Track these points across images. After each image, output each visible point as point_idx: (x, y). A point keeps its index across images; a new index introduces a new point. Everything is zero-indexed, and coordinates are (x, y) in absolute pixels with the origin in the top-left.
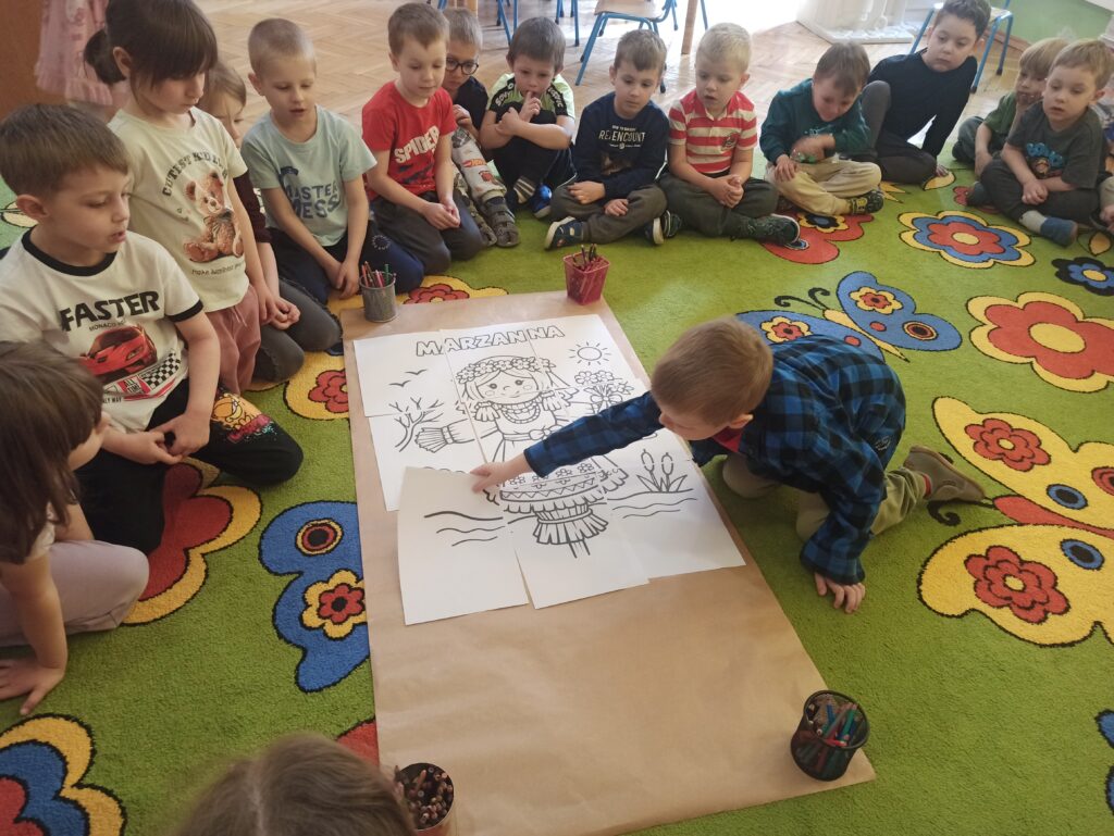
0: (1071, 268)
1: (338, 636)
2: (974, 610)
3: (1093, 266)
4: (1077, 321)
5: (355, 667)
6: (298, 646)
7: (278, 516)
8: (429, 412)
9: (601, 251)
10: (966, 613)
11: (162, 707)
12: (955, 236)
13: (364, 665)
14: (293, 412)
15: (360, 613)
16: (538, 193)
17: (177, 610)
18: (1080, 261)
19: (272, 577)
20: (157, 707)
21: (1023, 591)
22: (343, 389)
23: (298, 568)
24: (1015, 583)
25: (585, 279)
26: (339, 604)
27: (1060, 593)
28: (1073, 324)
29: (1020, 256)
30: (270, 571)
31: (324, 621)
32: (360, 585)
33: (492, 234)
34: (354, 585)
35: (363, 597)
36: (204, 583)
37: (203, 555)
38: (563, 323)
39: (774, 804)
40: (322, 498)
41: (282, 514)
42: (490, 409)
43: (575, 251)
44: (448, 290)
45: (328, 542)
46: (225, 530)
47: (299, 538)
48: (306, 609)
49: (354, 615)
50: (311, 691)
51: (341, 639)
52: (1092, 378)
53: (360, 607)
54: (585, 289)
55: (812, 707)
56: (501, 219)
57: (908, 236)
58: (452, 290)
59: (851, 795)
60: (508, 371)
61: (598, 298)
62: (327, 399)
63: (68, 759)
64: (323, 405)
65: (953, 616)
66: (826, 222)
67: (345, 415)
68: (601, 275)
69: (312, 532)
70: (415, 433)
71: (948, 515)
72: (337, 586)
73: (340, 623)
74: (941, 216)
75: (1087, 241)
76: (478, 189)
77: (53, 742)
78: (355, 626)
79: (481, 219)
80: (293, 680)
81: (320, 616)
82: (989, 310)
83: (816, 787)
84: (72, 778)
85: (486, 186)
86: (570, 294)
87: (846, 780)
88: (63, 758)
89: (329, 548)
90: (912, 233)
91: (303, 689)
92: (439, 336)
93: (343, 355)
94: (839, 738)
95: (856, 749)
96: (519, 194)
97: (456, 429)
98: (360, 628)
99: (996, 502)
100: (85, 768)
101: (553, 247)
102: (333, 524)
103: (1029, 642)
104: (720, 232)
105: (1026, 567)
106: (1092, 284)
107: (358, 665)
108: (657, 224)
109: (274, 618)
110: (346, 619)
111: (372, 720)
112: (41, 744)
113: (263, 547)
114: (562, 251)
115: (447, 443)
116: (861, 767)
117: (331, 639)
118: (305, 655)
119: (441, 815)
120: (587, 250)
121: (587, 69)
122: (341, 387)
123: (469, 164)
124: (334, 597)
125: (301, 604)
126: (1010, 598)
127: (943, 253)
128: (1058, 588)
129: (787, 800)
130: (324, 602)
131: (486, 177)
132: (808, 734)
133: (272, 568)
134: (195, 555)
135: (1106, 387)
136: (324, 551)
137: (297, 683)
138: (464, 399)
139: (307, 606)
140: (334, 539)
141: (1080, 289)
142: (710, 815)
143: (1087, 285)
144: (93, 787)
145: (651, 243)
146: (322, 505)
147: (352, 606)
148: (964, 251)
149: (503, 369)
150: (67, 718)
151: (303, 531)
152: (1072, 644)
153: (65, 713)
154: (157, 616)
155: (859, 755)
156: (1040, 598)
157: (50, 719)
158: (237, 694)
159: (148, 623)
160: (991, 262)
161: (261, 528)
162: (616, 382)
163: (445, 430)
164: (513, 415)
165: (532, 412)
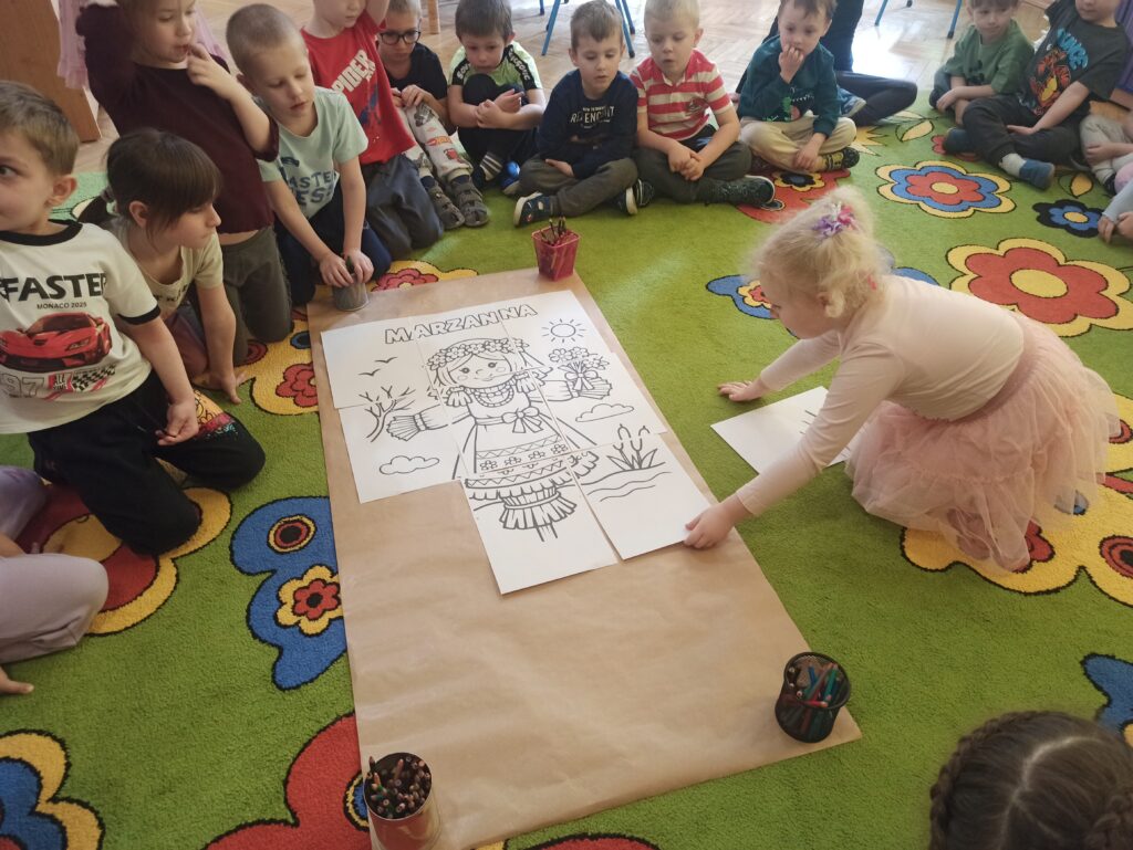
0: (1052, 211)
1: (314, 632)
2: (958, 563)
3: (1076, 209)
4: (1059, 265)
5: (332, 663)
6: (273, 646)
7: (249, 516)
8: (401, 400)
9: (571, 225)
10: (950, 567)
11: (137, 716)
12: (933, 187)
13: (341, 660)
14: (260, 408)
15: (336, 607)
16: (505, 170)
17: (149, 617)
18: (1061, 204)
19: (245, 578)
20: (132, 716)
22: (312, 382)
23: (270, 567)
25: (555, 254)
26: (314, 600)
27: (1044, 540)
28: (1054, 268)
29: (1000, 202)
30: (242, 572)
31: (299, 618)
32: (335, 579)
33: (459, 215)
34: (329, 580)
35: (338, 592)
36: (175, 588)
38: (535, 301)
39: (760, 769)
40: (293, 494)
41: (252, 513)
42: (463, 395)
43: (544, 227)
44: (416, 274)
45: (301, 539)
47: (272, 536)
48: (280, 607)
49: (330, 610)
50: (289, 689)
51: (317, 635)
52: (1075, 322)
53: (335, 602)
54: (556, 264)
55: (792, 670)
56: (468, 197)
57: (885, 190)
58: (420, 274)
59: (836, 755)
60: (481, 354)
61: (570, 273)
62: (294, 394)
63: (42, 774)
64: (291, 400)
65: (937, 570)
66: (802, 181)
67: (315, 409)
68: (572, 250)
69: (284, 530)
70: (387, 422)
72: (312, 582)
73: (315, 619)
74: (919, 167)
75: (1068, 182)
76: (443, 168)
77: (26, 758)
78: (331, 621)
79: (447, 200)
80: (270, 679)
81: (294, 613)
82: (968, 260)
83: (802, 750)
84: (47, 793)
85: (451, 165)
86: (541, 271)
87: (832, 741)
88: (37, 774)
89: (302, 544)
90: (890, 186)
91: (280, 687)
92: (408, 322)
93: (310, 347)
94: (821, 699)
95: (839, 708)
96: (486, 171)
97: (428, 416)
98: (337, 623)
100: (59, 782)
101: (523, 223)
102: (305, 520)
103: (1014, 591)
104: (694, 197)
106: (1075, 226)
107: (336, 660)
108: (630, 194)
109: (248, 619)
110: (321, 616)
111: (351, 714)
112: (13, 761)
113: (234, 548)
114: (533, 226)
115: (419, 430)
116: (846, 727)
117: (307, 635)
118: (281, 653)
119: (418, 804)
120: (556, 224)
121: (552, 38)
122: (309, 381)
123: (434, 142)
124: (308, 593)
125: (275, 602)
127: (921, 204)
128: (1042, 535)
129: (772, 765)
130: (298, 599)
131: (451, 155)
132: (790, 697)
133: (245, 568)
134: (166, 560)
135: (1089, 330)
136: (297, 548)
137: (274, 681)
138: (436, 386)
139: (282, 604)
140: (307, 535)
141: (1061, 232)
142: (696, 784)
143: (1068, 228)
144: (69, 800)
145: (624, 213)
146: (293, 501)
147: (327, 601)
148: (943, 201)
149: (475, 352)
150: (40, 733)
151: (275, 529)
152: (1057, 590)
153: (37, 728)
154: (129, 625)
155: (844, 713)
157: (23, 735)
158: (213, 697)
159: (120, 632)
160: (971, 210)
161: (232, 529)
162: (591, 358)
163: (417, 417)
164: (485, 399)
165: (506, 395)
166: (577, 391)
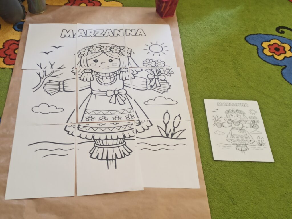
8: (57, 71)
60: (107, 53)
62: (5, 56)
64: (2, 59)
67: (12, 67)
70: (45, 83)
93: (22, 31)
97: (67, 83)
115: (60, 91)
122: (15, 50)
138: (77, 67)
162: (165, 68)
163: (61, 83)
164: (101, 80)
165: (112, 79)
166: (151, 86)
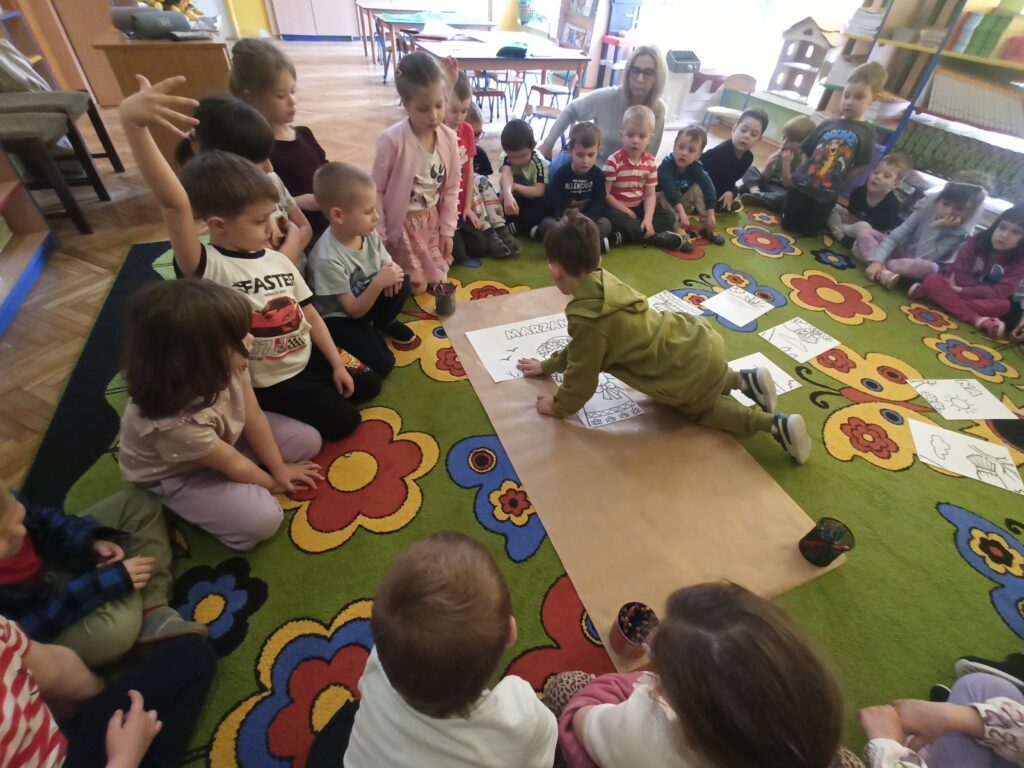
0: (821, 255)
1: (521, 524)
2: (856, 456)
4: (836, 286)
5: (540, 543)
7: (451, 449)
10: (853, 458)
12: (757, 240)
13: (546, 541)
15: (529, 507)
18: (822, 251)
19: (464, 491)
21: (873, 442)
22: (456, 360)
23: (478, 483)
24: (868, 438)
26: (513, 503)
27: (890, 439)
28: (834, 287)
29: (793, 250)
30: (461, 487)
31: (509, 515)
32: (521, 489)
34: (517, 489)
35: (527, 497)
36: (422, 502)
37: (415, 480)
40: (474, 435)
44: (494, 289)
45: (489, 463)
46: (421, 462)
47: (470, 462)
48: (494, 509)
49: (525, 509)
50: (521, 562)
51: (524, 525)
52: (856, 316)
53: (526, 504)
58: (496, 289)
62: (449, 368)
64: (448, 372)
65: (848, 461)
67: (464, 377)
69: (477, 458)
71: (822, 402)
72: (508, 491)
73: (519, 515)
74: (746, 228)
78: (529, 515)
80: (506, 556)
81: (505, 513)
82: (792, 282)
89: (492, 467)
90: (736, 239)
91: (515, 561)
92: (518, 325)
93: (448, 338)
98: (534, 517)
99: (842, 391)
102: (488, 451)
103: (890, 470)
105: (870, 427)
106: (834, 264)
107: (542, 542)
109: (477, 517)
110: (522, 512)
111: (565, 575)
113: (449, 471)
117: (517, 526)
118: (506, 539)
122: (454, 359)
123: (489, 202)
124: (508, 498)
125: (490, 506)
126: (869, 446)
127: (756, 250)
128: (888, 436)
130: (503, 502)
133: (462, 484)
134: (409, 480)
135: (863, 322)
136: (489, 469)
137: (509, 558)
139: (494, 507)
140: (493, 461)
141: (829, 267)
143: (831, 264)
146: (476, 439)
147: (522, 503)
151: (470, 457)
152: (909, 468)
156: (883, 445)
160: (782, 254)
161: (444, 458)
